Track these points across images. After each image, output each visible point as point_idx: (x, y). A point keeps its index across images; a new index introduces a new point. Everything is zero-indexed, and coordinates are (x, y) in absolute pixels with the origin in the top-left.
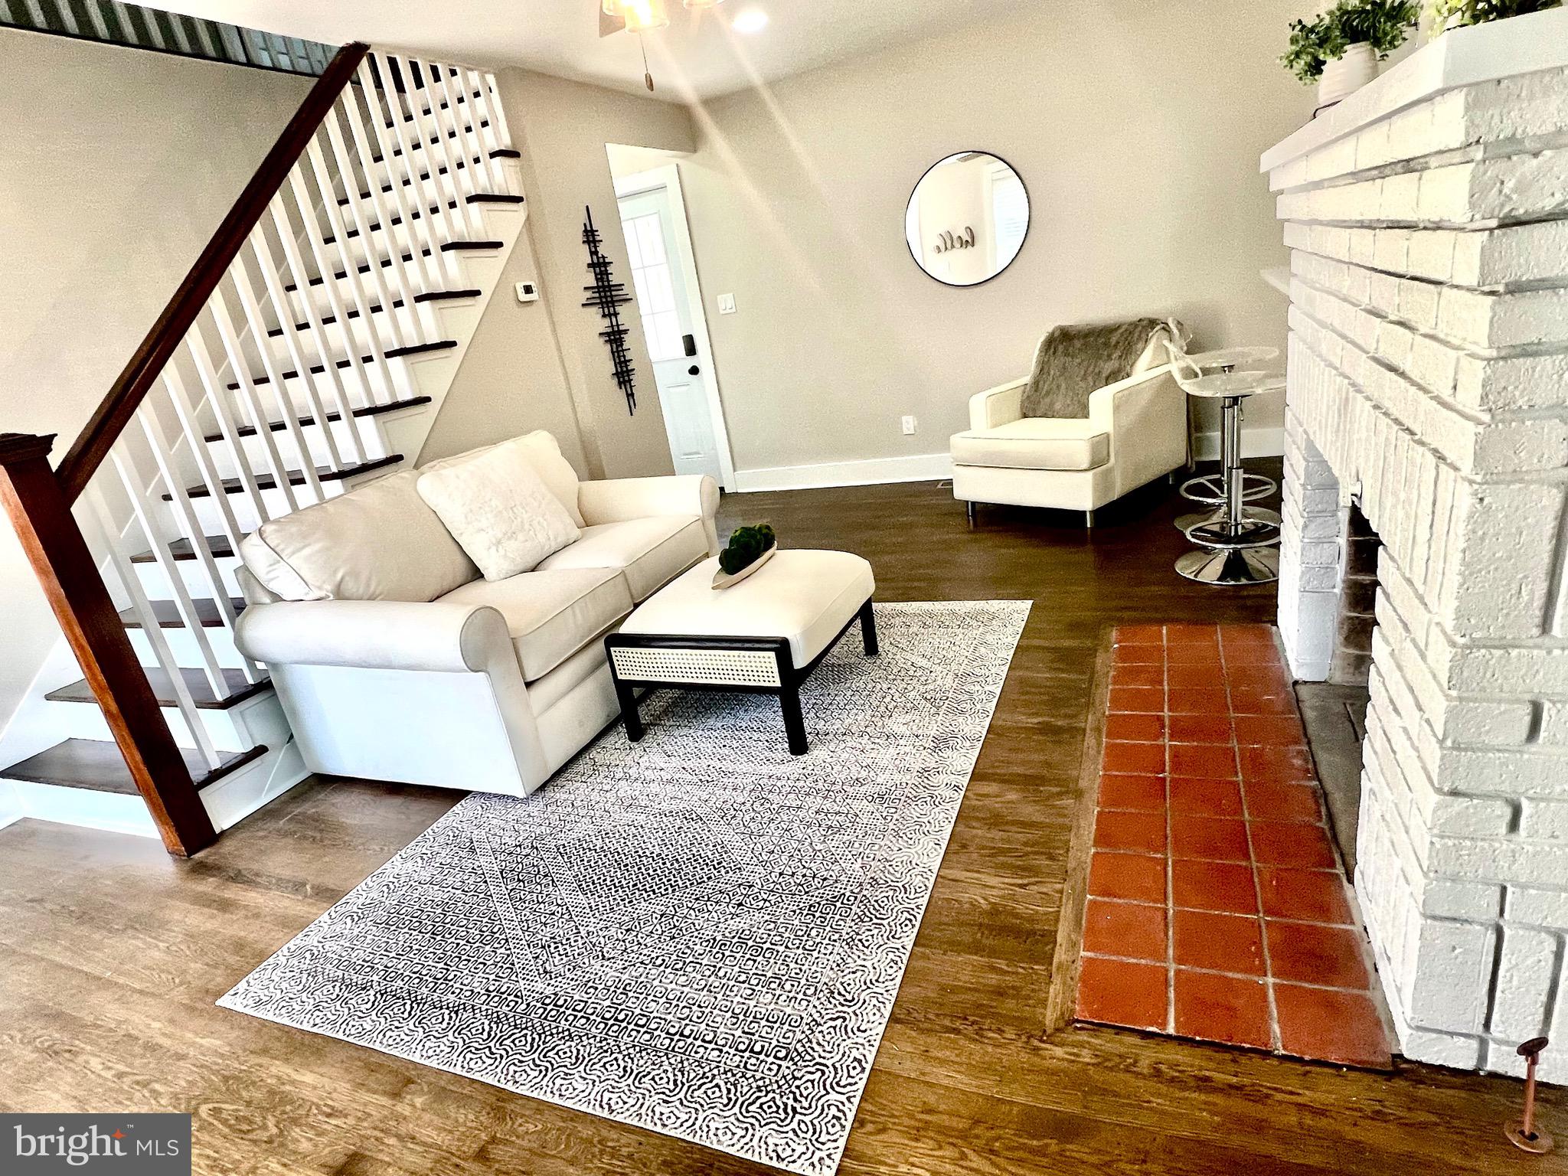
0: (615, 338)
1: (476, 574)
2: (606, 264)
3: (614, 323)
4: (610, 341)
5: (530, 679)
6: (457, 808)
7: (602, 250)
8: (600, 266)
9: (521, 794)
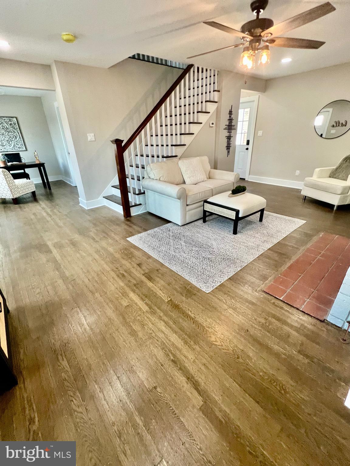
0: (229, 138)
1: (184, 183)
2: (232, 120)
3: (230, 134)
4: (228, 138)
5: (187, 204)
6: (169, 224)
7: (232, 116)
8: (231, 120)
9: (180, 225)
